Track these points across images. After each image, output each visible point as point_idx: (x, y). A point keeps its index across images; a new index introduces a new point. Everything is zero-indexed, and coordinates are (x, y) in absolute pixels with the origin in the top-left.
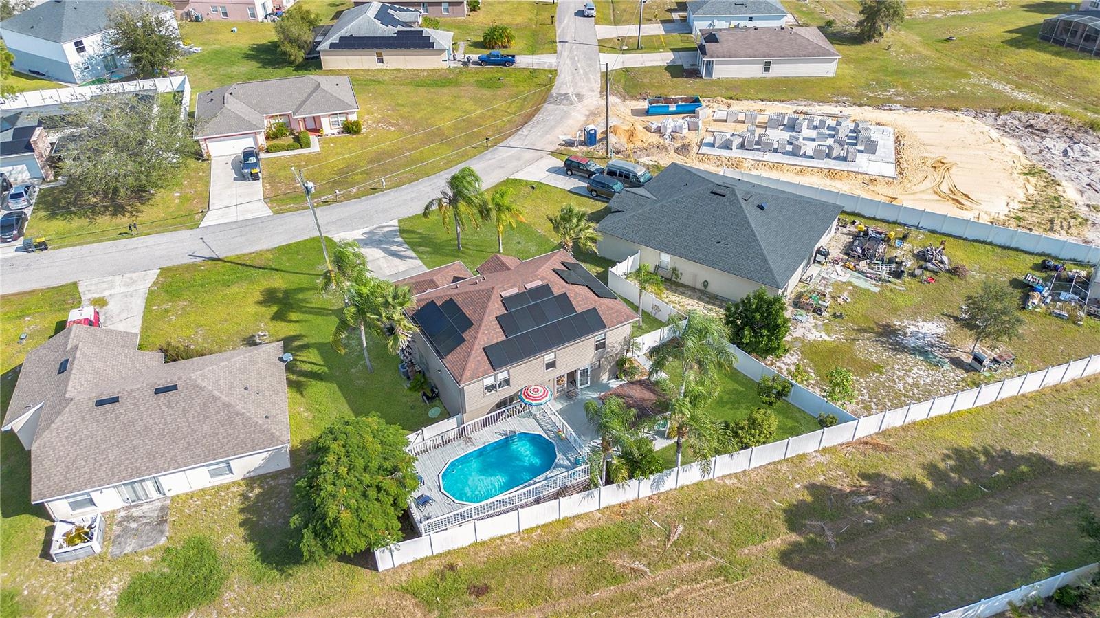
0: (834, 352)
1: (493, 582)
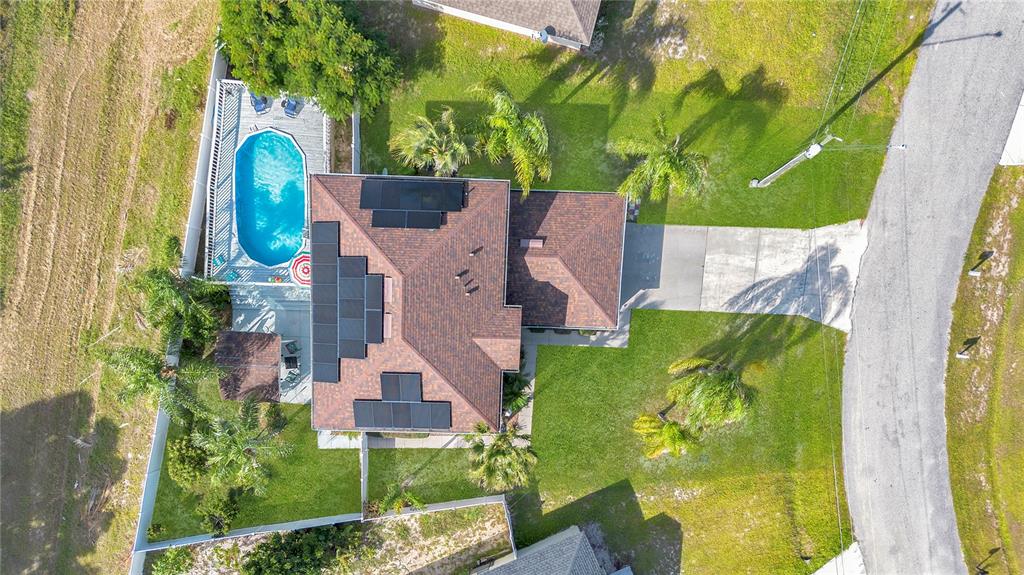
1: (174, 135)
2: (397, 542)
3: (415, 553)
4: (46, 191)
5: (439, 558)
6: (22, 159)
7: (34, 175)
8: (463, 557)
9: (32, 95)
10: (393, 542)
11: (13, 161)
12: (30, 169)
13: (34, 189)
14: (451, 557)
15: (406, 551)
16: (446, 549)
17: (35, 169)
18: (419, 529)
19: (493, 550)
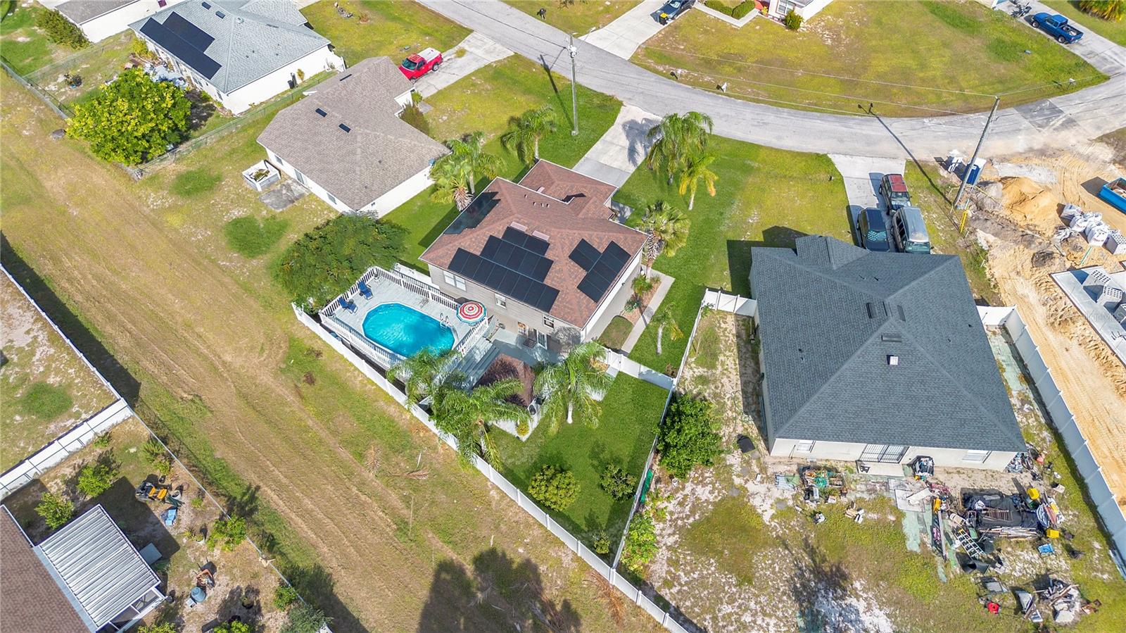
0: (745, 530)
1: (320, 383)
2: (710, 388)
3: (725, 380)
4: (280, 489)
5: (738, 366)
6: (249, 488)
7: (264, 488)
8: (744, 350)
9: (218, 455)
10: (708, 391)
11: (244, 494)
12: (258, 488)
13: (272, 494)
14: (740, 358)
15: (720, 385)
16: (731, 359)
17: (261, 484)
18: (705, 370)
19: (747, 330)
